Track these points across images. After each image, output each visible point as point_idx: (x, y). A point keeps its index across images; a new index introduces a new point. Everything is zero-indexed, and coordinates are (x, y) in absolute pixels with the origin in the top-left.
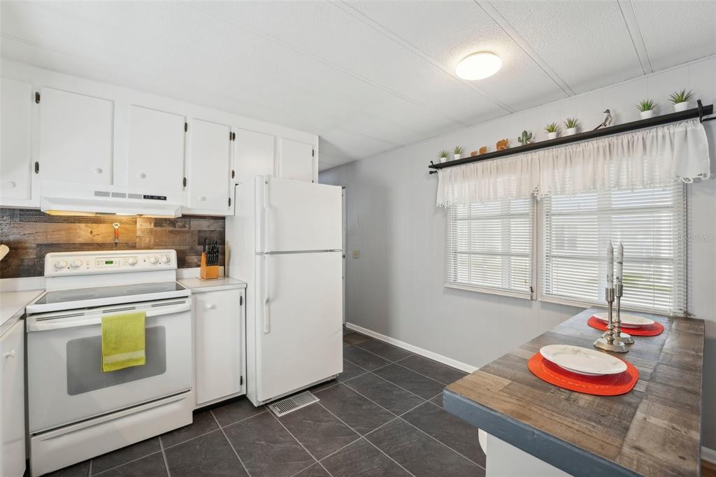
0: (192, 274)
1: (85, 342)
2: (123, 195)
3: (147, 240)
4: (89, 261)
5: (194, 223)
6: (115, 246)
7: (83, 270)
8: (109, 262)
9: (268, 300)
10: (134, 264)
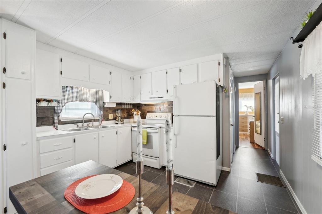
2: (154, 98)
4: (153, 115)
7: (151, 118)
8: (156, 116)
9: (175, 135)
10: (161, 117)
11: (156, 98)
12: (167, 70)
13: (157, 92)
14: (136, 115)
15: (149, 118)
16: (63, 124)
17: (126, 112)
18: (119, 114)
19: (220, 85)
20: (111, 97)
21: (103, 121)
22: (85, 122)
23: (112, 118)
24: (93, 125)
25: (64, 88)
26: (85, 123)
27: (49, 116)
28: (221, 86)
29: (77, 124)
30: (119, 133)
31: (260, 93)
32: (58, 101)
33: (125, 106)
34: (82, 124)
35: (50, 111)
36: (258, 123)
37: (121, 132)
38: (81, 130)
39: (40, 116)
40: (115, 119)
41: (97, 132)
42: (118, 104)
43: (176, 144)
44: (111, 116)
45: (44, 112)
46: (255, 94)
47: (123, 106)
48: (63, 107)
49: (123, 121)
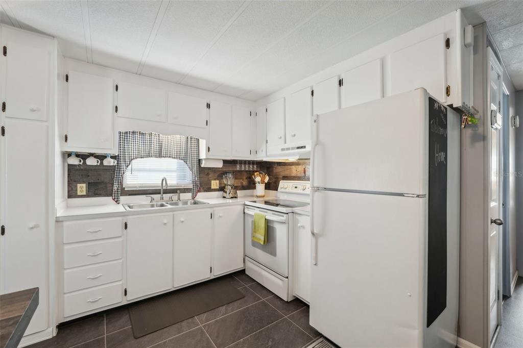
2: (289, 149)
4: (290, 185)
7: (287, 190)
8: (296, 187)
9: (313, 234)
10: (304, 190)
11: (293, 148)
12: (312, 87)
13: (294, 135)
14: (259, 182)
15: (283, 190)
16: (130, 195)
17: (245, 178)
18: (229, 180)
19: (451, 106)
20: (209, 148)
21: (199, 191)
22: (164, 193)
23: (218, 188)
24: (179, 199)
25: (122, 134)
26: (164, 195)
27: (107, 180)
28: (454, 106)
29: (152, 196)
30: (216, 216)
32: (113, 157)
33: (243, 166)
34: (159, 196)
35: (108, 173)
37: (221, 215)
38: (155, 205)
39: (93, 181)
40: (222, 189)
41: (171, 213)
42: (225, 162)
43: (316, 258)
44: (215, 184)
45: (99, 175)
47: (238, 166)
48: (127, 166)
49: (236, 193)
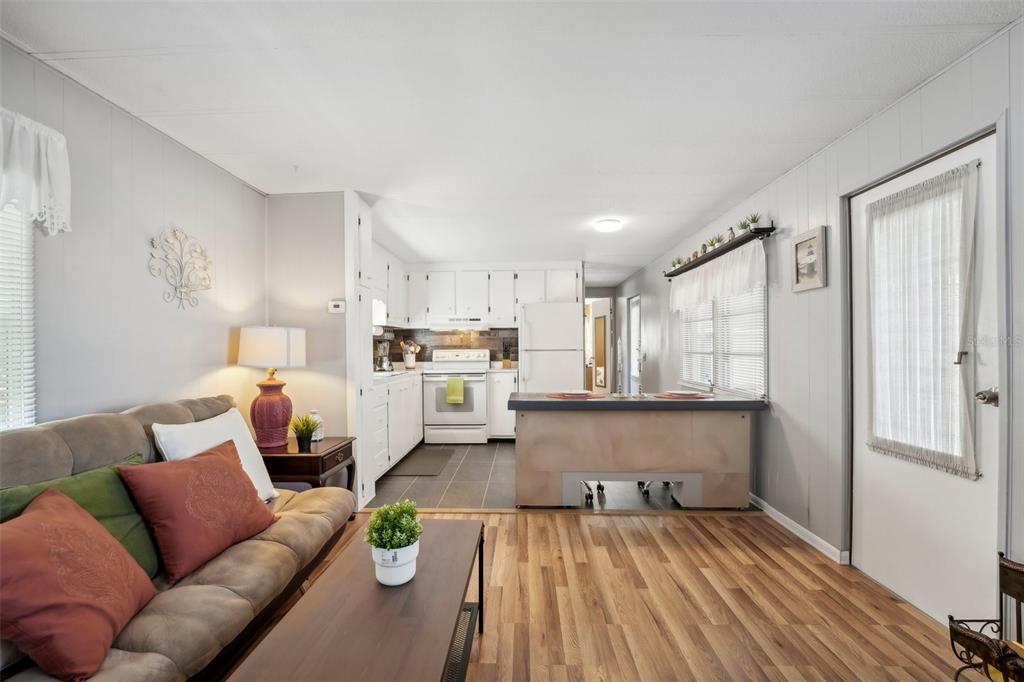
0: (498, 365)
1: (441, 389)
2: (460, 320)
3: (476, 344)
4: (449, 354)
5: (501, 333)
6: (460, 347)
7: (446, 359)
8: (457, 356)
11: (465, 320)
12: (488, 272)
13: (468, 309)
15: (440, 359)
20: (388, 315)
31: (605, 317)
36: (601, 370)
46: (596, 318)
